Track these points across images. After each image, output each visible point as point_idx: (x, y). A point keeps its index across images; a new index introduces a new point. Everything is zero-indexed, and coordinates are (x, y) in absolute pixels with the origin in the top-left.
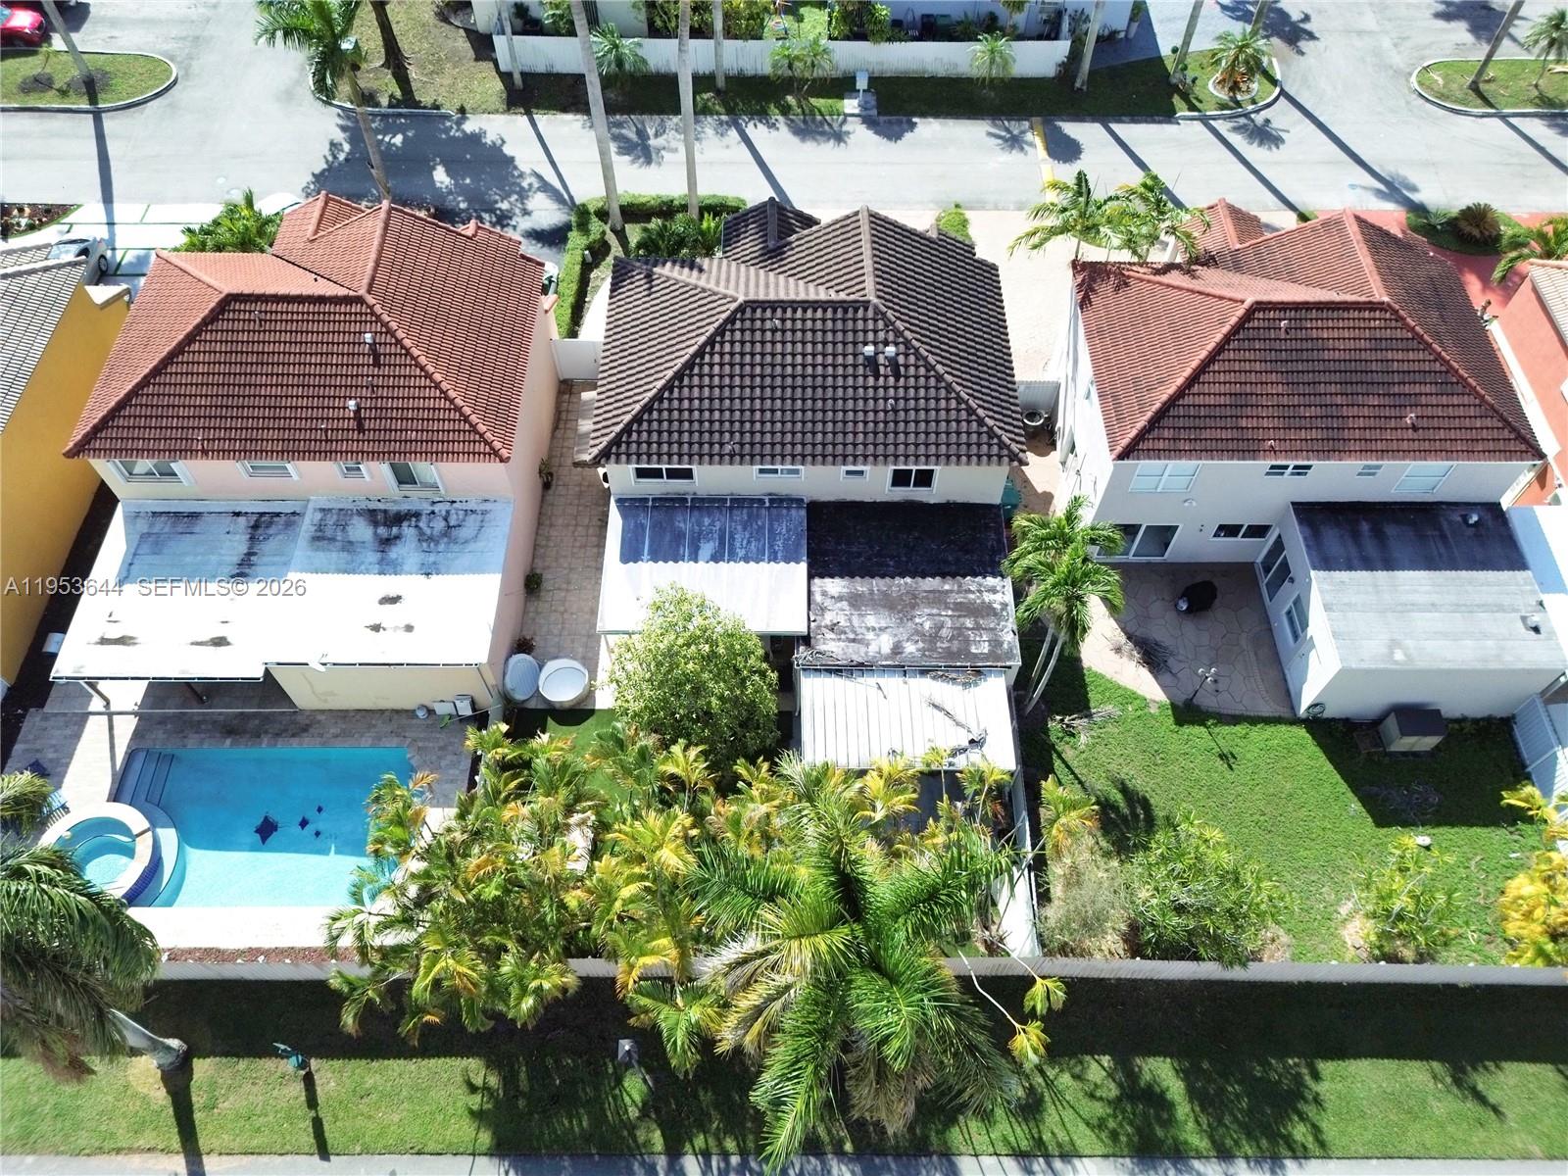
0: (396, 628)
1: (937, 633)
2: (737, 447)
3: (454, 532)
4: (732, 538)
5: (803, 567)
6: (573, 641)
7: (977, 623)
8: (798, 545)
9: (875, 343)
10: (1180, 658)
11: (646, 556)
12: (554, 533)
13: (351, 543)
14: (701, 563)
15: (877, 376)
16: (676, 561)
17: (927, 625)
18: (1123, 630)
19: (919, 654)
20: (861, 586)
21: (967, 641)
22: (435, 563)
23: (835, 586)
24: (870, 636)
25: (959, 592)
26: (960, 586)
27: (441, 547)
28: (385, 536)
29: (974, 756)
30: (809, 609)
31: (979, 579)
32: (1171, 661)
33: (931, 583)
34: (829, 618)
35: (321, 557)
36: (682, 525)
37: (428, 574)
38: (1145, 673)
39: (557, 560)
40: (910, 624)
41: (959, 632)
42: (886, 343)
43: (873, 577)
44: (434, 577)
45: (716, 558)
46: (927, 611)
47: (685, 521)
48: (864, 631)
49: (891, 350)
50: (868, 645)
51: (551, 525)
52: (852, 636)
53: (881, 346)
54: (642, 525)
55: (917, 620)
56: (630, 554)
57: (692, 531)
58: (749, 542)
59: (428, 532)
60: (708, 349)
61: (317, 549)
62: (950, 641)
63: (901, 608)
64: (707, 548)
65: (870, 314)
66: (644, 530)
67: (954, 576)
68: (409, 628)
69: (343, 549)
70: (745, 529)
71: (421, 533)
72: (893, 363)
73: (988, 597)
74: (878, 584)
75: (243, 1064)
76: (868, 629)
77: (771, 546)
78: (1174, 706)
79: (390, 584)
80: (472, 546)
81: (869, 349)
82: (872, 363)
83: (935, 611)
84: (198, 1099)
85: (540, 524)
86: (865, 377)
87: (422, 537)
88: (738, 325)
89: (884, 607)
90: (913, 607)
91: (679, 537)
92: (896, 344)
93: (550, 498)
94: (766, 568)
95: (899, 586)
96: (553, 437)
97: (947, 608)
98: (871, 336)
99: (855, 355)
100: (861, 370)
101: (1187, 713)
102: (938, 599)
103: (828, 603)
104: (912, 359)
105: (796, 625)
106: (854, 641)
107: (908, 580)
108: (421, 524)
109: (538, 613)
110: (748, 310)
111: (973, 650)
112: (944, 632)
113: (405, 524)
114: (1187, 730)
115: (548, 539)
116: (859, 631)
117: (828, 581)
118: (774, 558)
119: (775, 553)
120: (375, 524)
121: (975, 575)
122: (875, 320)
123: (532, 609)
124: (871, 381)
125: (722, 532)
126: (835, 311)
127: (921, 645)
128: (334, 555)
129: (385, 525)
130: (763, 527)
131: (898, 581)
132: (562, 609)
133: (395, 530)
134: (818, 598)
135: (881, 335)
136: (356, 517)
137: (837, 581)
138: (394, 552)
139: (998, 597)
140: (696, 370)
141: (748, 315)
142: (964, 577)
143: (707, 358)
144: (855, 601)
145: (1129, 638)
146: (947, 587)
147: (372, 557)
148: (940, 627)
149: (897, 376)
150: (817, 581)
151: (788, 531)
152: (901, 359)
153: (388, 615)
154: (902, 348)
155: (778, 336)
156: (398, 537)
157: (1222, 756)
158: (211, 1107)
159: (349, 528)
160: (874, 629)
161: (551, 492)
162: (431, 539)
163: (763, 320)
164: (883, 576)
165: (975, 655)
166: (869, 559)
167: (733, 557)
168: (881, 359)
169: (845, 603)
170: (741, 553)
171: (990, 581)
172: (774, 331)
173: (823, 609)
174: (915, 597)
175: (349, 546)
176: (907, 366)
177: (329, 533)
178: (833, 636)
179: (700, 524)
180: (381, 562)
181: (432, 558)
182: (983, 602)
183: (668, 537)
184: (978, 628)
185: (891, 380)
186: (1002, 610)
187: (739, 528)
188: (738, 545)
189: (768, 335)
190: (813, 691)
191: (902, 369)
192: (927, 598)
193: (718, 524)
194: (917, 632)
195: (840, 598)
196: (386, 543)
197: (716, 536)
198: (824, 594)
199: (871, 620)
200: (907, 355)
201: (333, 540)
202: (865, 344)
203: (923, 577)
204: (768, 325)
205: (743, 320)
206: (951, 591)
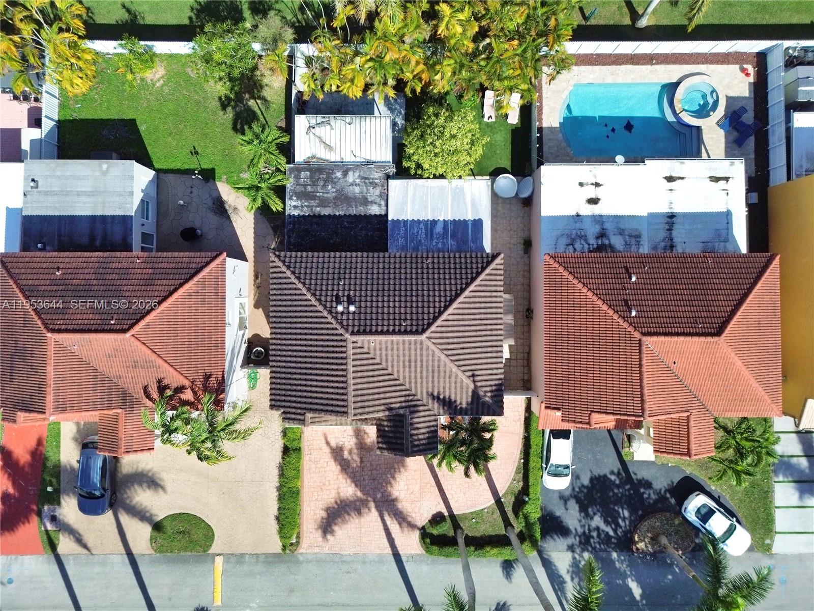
0: (587, 184)
1: (325, 183)
2: (425, 261)
3: (569, 241)
4: (426, 234)
5: (390, 218)
7: (305, 188)
8: (393, 230)
9: (349, 313)
10: (206, 206)
11: (470, 223)
12: (521, 279)
13: (621, 234)
14: (441, 219)
15: (349, 296)
16: (454, 220)
17: (330, 187)
18: (231, 222)
19: (335, 171)
20: (361, 210)
21: (311, 178)
22: (576, 222)
23: (375, 210)
24: (358, 181)
25: (313, 206)
26: (312, 209)
27: (574, 232)
28: (604, 239)
29: (313, 122)
30: (387, 195)
31: (302, 214)
32: (210, 203)
33: (326, 211)
34: (377, 191)
35: (634, 225)
36: (453, 243)
37: (578, 215)
38: (224, 197)
39: (518, 262)
40: (338, 188)
41: (314, 184)
42: (342, 313)
43: (355, 215)
44: (574, 213)
45: (434, 222)
46: (329, 195)
47: (451, 245)
48: (361, 184)
49: (340, 308)
50: (359, 176)
51: (523, 284)
52: (367, 181)
53: (345, 312)
54: (473, 243)
55: (334, 190)
56: (478, 223)
57: (447, 239)
58: (418, 232)
59: (582, 241)
60: (442, 309)
61: (637, 230)
62: (319, 178)
63: (343, 198)
64: (439, 229)
65: (350, 329)
66: (472, 239)
67: (314, 216)
68: (581, 184)
69: (623, 230)
70: (420, 241)
71: (586, 240)
72: (338, 302)
73: (298, 203)
74: (353, 211)
76: (359, 185)
77: (406, 230)
78: (214, 179)
79: (596, 210)
80: (559, 233)
81: (352, 308)
82: (350, 302)
83: (325, 195)
85: (529, 285)
86: (355, 296)
87: (584, 237)
88: (426, 322)
89: (351, 198)
90: (336, 198)
91: (454, 236)
92: (337, 313)
93: (526, 303)
94: (409, 217)
95: (342, 210)
96: (530, 347)
97: (319, 197)
98: (351, 316)
99: (360, 307)
100: (357, 299)
101: (209, 175)
102: (323, 203)
103: (378, 200)
104: (328, 305)
105: (394, 184)
106: (366, 178)
107: (337, 214)
108: (586, 246)
109: (523, 230)
110: (420, 330)
111: (308, 173)
112: (322, 183)
113: (595, 246)
114: (210, 167)
115: (524, 276)
116: (363, 184)
117: (378, 213)
118: (405, 222)
119: (404, 226)
120: (611, 246)
121: (304, 216)
122: (348, 325)
123: (526, 232)
124: (352, 293)
125: (432, 239)
126: (371, 330)
127: (334, 176)
128: (627, 226)
129: (606, 246)
130: (412, 241)
131: (342, 213)
132: (512, 233)
133: (600, 242)
134: (383, 203)
135: (345, 317)
136: (622, 250)
137: (373, 213)
138: (596, 229)
139: (294, 203)
140: (448, 299)
141: (420, 328)
142: (309, 215)
143: (443, 304)
144: (365, 202)
145: (228, 218)
146: (318, 209)
147: (608, 226)
148: (324, 186)
149: (337, 296)
150: (383, 213)
151: (397, 240)
152: (334, 304)
153: (592, 192)
154: (334, 310)
155: (403, 317)
156: (597, 238)
157: (197, 153)
159: (623, 243)
160: (356, 185)
161: (526, 307)
162: (581, 237)
163: (412, 325)
164: (350, 215)
165: (308, 170)
166: (356, 226)
167: (426, 222)
168: (346, 304)
169: (370, 200)
170: (422, 226)
171: (296, 213)
172: (406, 319)
173: (380, 196)
174: (335, 203)
175: (621, 232)
176: (332, 301)
177: (633, 241)
178: (376, 181)
179: (443, 243)
180: (602, 223)
181: (578, 225)
182: (301, 200)
183: (459, 235)
184: (305, 186)
185: (340, 294)
186: (292, 196)
187: (423, 241)
188: (423, 231)
189: (408, 317)
190: (385, 154)
191: (334, 300)
192: (330, 203)
193: (434, 244)
194: (335, 183)
195: (372, 202)
196: (602, 235)
197: (435, 236)
198: (380, 205)
199: (357, 190)
200: (332, 307)
201: (630, 236)
202: (354, 313)
203: (330, 215)
204: (409, 322)
205: (423, 325)
206: (316, 207)
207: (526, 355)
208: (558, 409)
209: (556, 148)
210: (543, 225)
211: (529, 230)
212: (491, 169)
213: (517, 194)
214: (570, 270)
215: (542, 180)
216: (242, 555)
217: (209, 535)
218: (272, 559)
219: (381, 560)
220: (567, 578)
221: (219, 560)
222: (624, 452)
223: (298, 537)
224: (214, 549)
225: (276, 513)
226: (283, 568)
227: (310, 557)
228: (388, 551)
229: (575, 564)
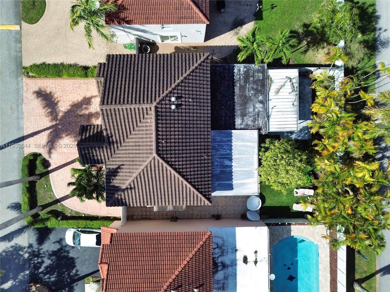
0: (256, 256)
1: (255, 89)
2: (206, 154)
3: (220, 245)
4: (223, 155)
5: (233, 131)
6: (237, 202)
7: (251, 76)
8: (225, 133)
9: (170, 105)
10: (239, 15)
11: (231, 182)
12: (196, 213)
13: (224, 278)
14: (233, 164)
15: (182, 105)
16: (232, 172)
17: (252, 92)
18: (229, 31)
19: (263, 95)
20: (238, 112)
21: (259, 80)
22: (232, 249)
23: (238, 121)
24: (256, 110)
25: (240, 81)
26: (238, 81)
27: (226, 248)
28: (221, 267)
29: (294, 81)
30: (248, 129)
31: (235, 74)
32: (240, 18)
33: (237, 90)
34: (250, 123)
35: (230, 286)
36: (218, 171)
37: (236, 250)
38: (245, 27)
39: (206, 211)
40: (252, 98)
41: (255, 82)
42: (170, 101)
43: (235, 109)
44: (237, 248)
45: (231, 159)
46: (247, 92)
47: (216, 171)
48: (255, 112)
49: (173, 99)
50: (260, 111)
51: (192, 215)
52: (257, 116)
53: (171, 103)
54: (218, 184)
55: (251, 95)
56: (230, 187)
57: (220, 168)
58: (224, 149)
59: (220, 253)
60: (174, 167)
61: (227, 287)
62: (258, 85)
63: (246, 101)
64: (227, 162)
65: (160, 106)
66: (221, 184)
67: (234, 83)
68: (256, 252)
69: (227, 279)
70: (219, 151)
71: (220, 255)
72: (177, 98)
73: (242, 72)
74: (237, 107)
75: (356, 267)
76: (254, 111)
77: (226, 142)
78: (256, 20)
79: (240, 262)
80: (225, 238)
81: (173, 107)
82: (178, 106)
83: (247, 89)
84: (364, 276)
85: (192, 218)
86: (182, 109)
87: (222, 254)
88: (165, 156)
89: (246, 106)
90: (245, 96)
91: (222, 172)
92: (170, 97)
93: (181, 217)
94: (233, 144)
95: (238, 101)
96: (154, 219)
97: (246, 85)
98: (168, 106)
99: (174, 112)
100: (180, 110)
101: (258, 16)
102: (242, 88)
103: (244, 123)
104: (176, 91)
105: (254, 134)
106: (258, 115)
107: (235, 97)
108: (217, 256)
109: (227, 214)
110: (159, 152)
111: (261, 78)
112: (255, 87)
113: (217, 261)
114: (264, 17)
115: (198, 215)
116: (255, 114)
117: (236, 123)
118: (231, 141)
119: (228, 140)
120: (217, 271)
121: (234, 76)
122: (162, 104)
123: (225, 216)
124: (183, 107)
125: (220, 158)
126: (159, 119)
127: (259, 94)
128: (229, 281)
129: (217, 268)
130: (218, 145)
131: (236, 100)
132: (225, 207)
133: (219, 264)
134: (243, 126)
135: (167, 102)
136: (215, 278)
137: (236, 120)
138: (228, 262)
139: (242, 69)
140: (181, 170)
141: (161, 152)
142: (234, 79)
143: (177, 167)
144: (243, 115)
145: (232, 29)
146: (238, 85)
147: (230, 269)
148: (253, 89)
149: (181, 97)
150: (236, 127)
151: (219, 136)
152: (176, 95)
153: (251, 259)
154: (172, 95)
155: (168, 141)
156: (222, 263)
157: (273, 8)
158: (365, 272)
159: (219, 279)
160: (254, 109)
161: (178, 217)
162: (222, 252)
163: (163, 147)
164: (235, 106)
165: (263, 78)
166: (228, 110)
167: (231, 154)
168: (176, 103)
169: (244, 118)
170: (228, 151)
171: (236, 71)
172: (166, 142)
173: (247, 125)
174: (242, 96)
175: (226, 278)
176: (178, 94)
177: (221, 285)
178: (257, 122)
179: (217, 165)
180: (231, 266)
181: (230, 250)
182: (244, 74)
183: (223, 176)
184: (253, 76)
185: (183, 99)
186: (246, 68)
187: (218, 152)
188: (225, 153)
189: (168, 144)
190: (274, 127)
191: (179, 95)
192: (242, 92)
193: (217, 160)
194: (255, 95)
195: (243, 120)
196: (224, 266)
197: (222, 160)
198: (241, 124)
199: (251, 110)
200: (174, 93)
201: (224, 284)
202: (170, 108)
203: (235, 92)
204: (165, 145)
205: (163, 154)
206: (240, 84)
207: (149, 217)
208: (111, 242)
209: (277, 234)
210: (230, 228)
211: (226, 218)
212: (264, 194)
213: (249, 210)
214: (201, 248)
215: (258, 228)
216: (20, 42)
217: (33, 21)
218: (18, 60)
219: (20, 128)
220: (12, 243)
221: (17, 28)
222: (90, 278)
223: (32, 77)
224: (23, 23)
225: (48, 62)
226: (13, 68)
227: (20, 84)
228: (26, 133)
229: (21, 248)
